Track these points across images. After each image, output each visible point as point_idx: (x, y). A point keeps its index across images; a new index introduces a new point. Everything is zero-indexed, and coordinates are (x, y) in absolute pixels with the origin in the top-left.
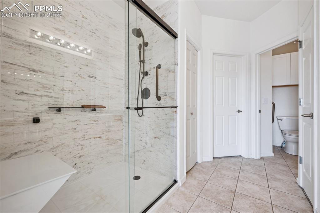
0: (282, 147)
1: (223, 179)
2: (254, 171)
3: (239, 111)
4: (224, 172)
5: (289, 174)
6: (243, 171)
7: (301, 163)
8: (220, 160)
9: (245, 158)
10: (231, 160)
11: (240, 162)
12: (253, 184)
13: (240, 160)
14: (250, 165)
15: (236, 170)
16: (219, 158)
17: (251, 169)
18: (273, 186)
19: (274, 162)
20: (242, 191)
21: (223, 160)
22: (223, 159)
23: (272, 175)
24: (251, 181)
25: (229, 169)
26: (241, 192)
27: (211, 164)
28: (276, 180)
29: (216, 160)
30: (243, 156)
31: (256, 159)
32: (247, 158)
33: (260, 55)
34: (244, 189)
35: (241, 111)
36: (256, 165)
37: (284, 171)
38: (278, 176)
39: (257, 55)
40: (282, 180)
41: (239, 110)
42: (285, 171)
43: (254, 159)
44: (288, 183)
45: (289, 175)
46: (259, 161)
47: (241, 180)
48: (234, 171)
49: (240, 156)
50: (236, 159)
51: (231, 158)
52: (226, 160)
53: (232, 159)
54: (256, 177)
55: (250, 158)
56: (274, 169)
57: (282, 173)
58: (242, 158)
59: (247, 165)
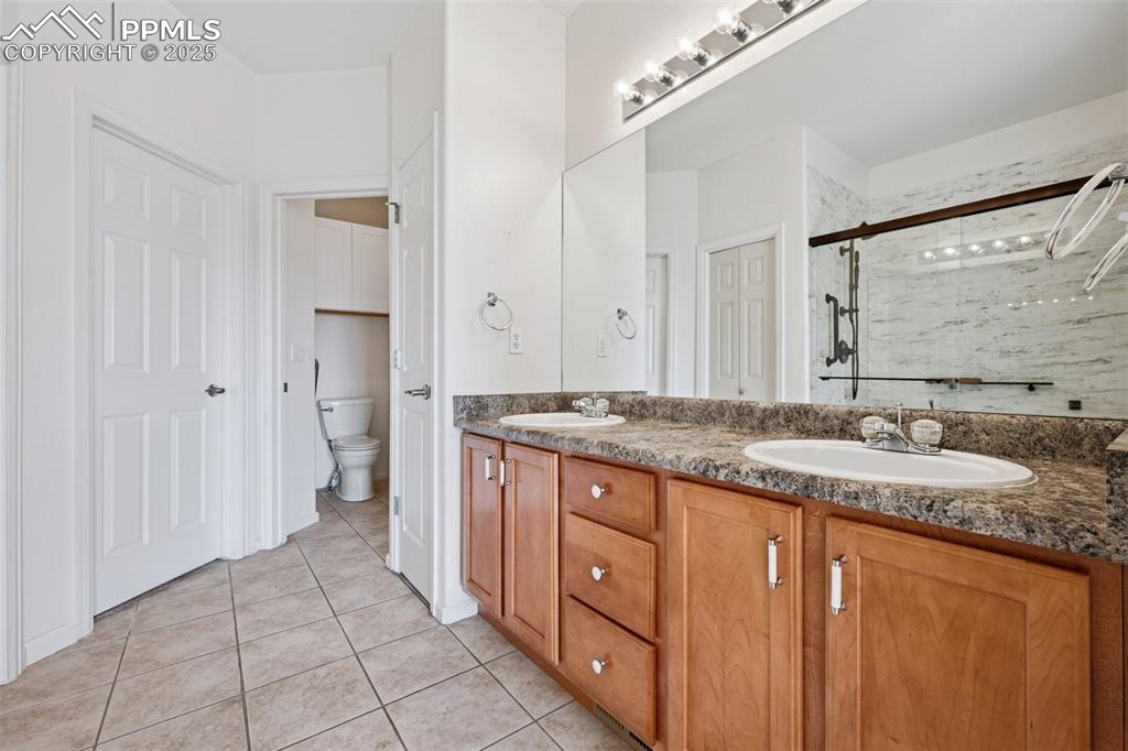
0: (329, 488)
1: (179, 680)
2: (281, 590)
3: (212, 391)
4: (165, 654)
5: (365, 553)
6: (244, 607)
7: (396, 513)
8: (131, 614)
9: (235, 561)
10: (183, 592)
11: (223, 582)
12: (291, 630)
13: (221, 573)
14: (259, 576)
15: (217, 617)
16: (125, 608)
17: (269, 587)
18: (345, 604)
19: (323, 536)
20: (266, 676)
21: (147, 606)
22: (145, 604)
23: (333, 577)
24: (282, 624)
25: (189, 627)
26: (263, 680)
27: (87, 651)
28: (345, 583)
29: (109, 624)
30: (228, 555)
31: (274, 550)
32: (245, 558)
33: (286, 201)
34: (269, 666)
35: (223, 391)
36: (281, 569)
37: (354, 551)
38: (346, 572)
39: (279, 198)
40: (357, 576)
41: (212, 386)
42: (356, 549)
43: (269, 551)
44: (371, 578)
45: (366, 556)
46: (283, 551)
47: (249, 643)
48: (211, 626)
49: (217, 559)
50: (203, 579)
51: (181, 583)
52: (157, 599)
53: (186, 584)
54: (291, 604)
55: (253, 555)
56: (330, 557)
57: (351, 559)
58: (226, 564)
59: (250, 581)
